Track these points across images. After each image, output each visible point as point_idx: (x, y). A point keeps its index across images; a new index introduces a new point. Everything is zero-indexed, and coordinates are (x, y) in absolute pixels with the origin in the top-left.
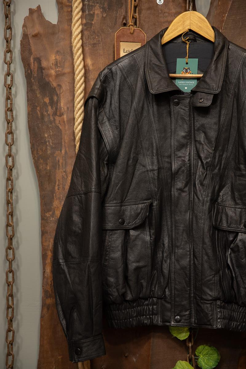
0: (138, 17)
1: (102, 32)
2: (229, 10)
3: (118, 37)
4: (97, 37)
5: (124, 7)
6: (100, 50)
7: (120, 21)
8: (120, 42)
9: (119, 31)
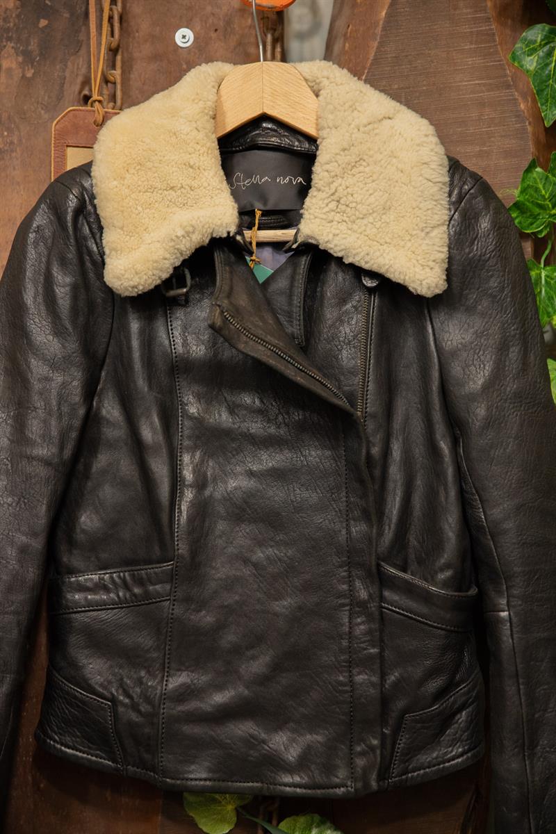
0: (119, 81)
1: (22, 119)
2: (372, 64)
3: (61, 134)
4: (6, 133)
5: (83, 51)
6: (14, 169)
7: (73, 89)
8: (67, 146)
9: (64, 116)
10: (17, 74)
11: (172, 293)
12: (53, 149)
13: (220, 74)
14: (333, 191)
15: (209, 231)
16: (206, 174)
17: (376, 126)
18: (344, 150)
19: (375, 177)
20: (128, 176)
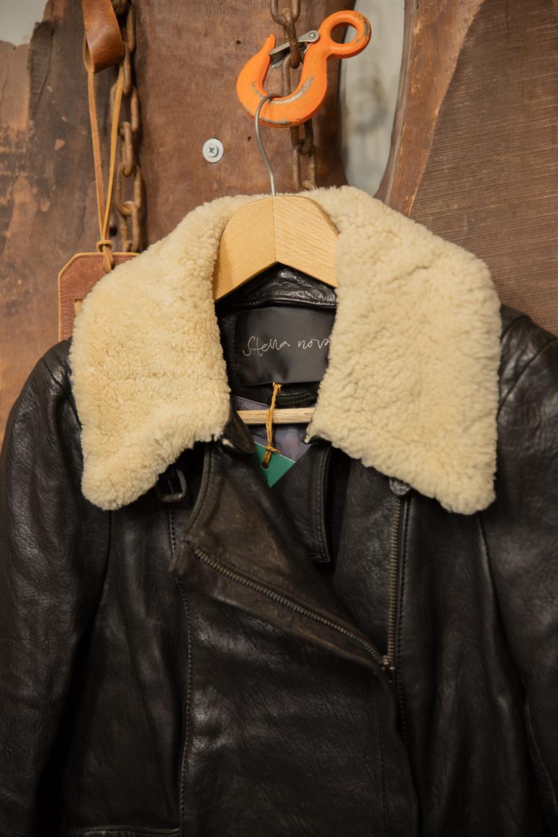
1: (38, 262)
6: (30, 323)
10: (32, 209)
11: (167, 498)
12: (60, 304)
13: (225, 214)
14: (349, 371)
15: (191, 434)
16: (190, 357)
17: (403, 282)
18: (363, 316)
19: (401, 352)
20: (108, 359)
